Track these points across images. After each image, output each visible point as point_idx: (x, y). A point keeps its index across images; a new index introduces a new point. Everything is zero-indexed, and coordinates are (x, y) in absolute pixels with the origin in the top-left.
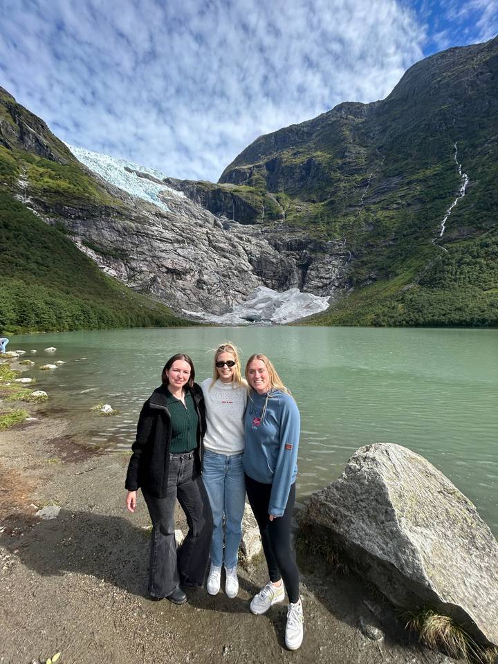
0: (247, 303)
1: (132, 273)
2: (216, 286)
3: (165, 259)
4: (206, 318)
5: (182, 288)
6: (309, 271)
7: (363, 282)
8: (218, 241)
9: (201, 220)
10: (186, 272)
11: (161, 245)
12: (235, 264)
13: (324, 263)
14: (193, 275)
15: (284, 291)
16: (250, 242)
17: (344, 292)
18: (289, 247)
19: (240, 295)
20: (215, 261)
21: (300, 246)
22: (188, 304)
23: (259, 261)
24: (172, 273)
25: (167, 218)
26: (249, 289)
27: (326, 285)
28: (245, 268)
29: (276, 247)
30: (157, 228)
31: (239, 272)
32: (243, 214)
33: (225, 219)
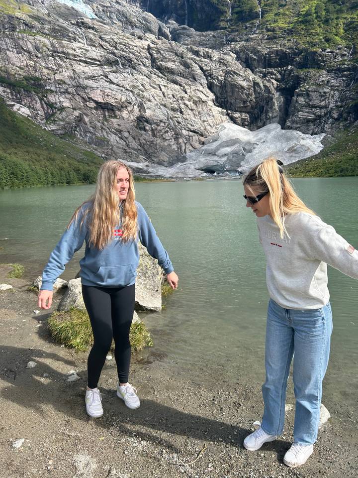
0: (205, 147)
1: (50, 111)
2: (162, 124)
3: (92, 89)
4: (150, 170)
5: (117, 130)
6: (295, 98)
8: (164, 59)
9: (140, 28)
10: (122, 106)
11: (86, 69)
12: (188, 91)
13: (318, 85)
14: (132, 111)
15: (259, 128)
16: (209, 57)
17: (346, 127)
18: (267, 62)
19: (196, 137)
20: (161, 90)
21: (283, 59)
22: (126, 152)
23: (224, 86)
24: (103, 108)
25: (93, 28)
26: (208, 128)
27: (320, 117)
28: (204, 98)
29: (248, 64)
30: (79, 45)
31: (195, 103)
32: (199, 16)
33: (173, 24)
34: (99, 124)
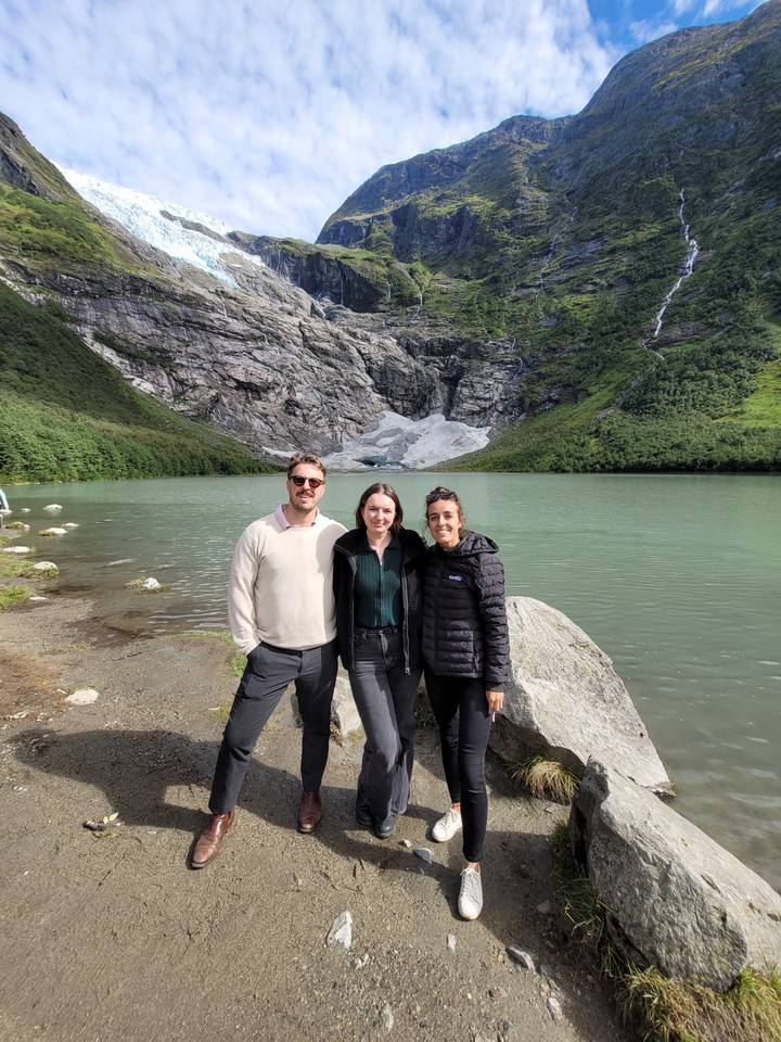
0: (364, 436)
1: (180, 389)
2: (315, 409)
3: (233, 366)
5: (262, 414)
6: (459, 388)
7: (541, 404)
8: (318, 338)
9: (290, 303)
10: (267, 388)
11: (226, 344)
12: (345, 375)
13: (481, 376)
14: (280, 393)
15: (422, 418)
16: (368, 340)
17: (511, 421)
18: (429, 349)
19: (353, 425)
20: (314, 371)
21: (447, 348)
22: (272, 439)
23: (383, 372)
24: (245, 389)
25: (235, 299)
26: (367, 415)
27: (484, 410)
28: (361, 382)
29: (409, 350)
30: (218, 316)
31: (352, 388)
32: (357, 296)
33: (328, 302)
34: (240, 407)
